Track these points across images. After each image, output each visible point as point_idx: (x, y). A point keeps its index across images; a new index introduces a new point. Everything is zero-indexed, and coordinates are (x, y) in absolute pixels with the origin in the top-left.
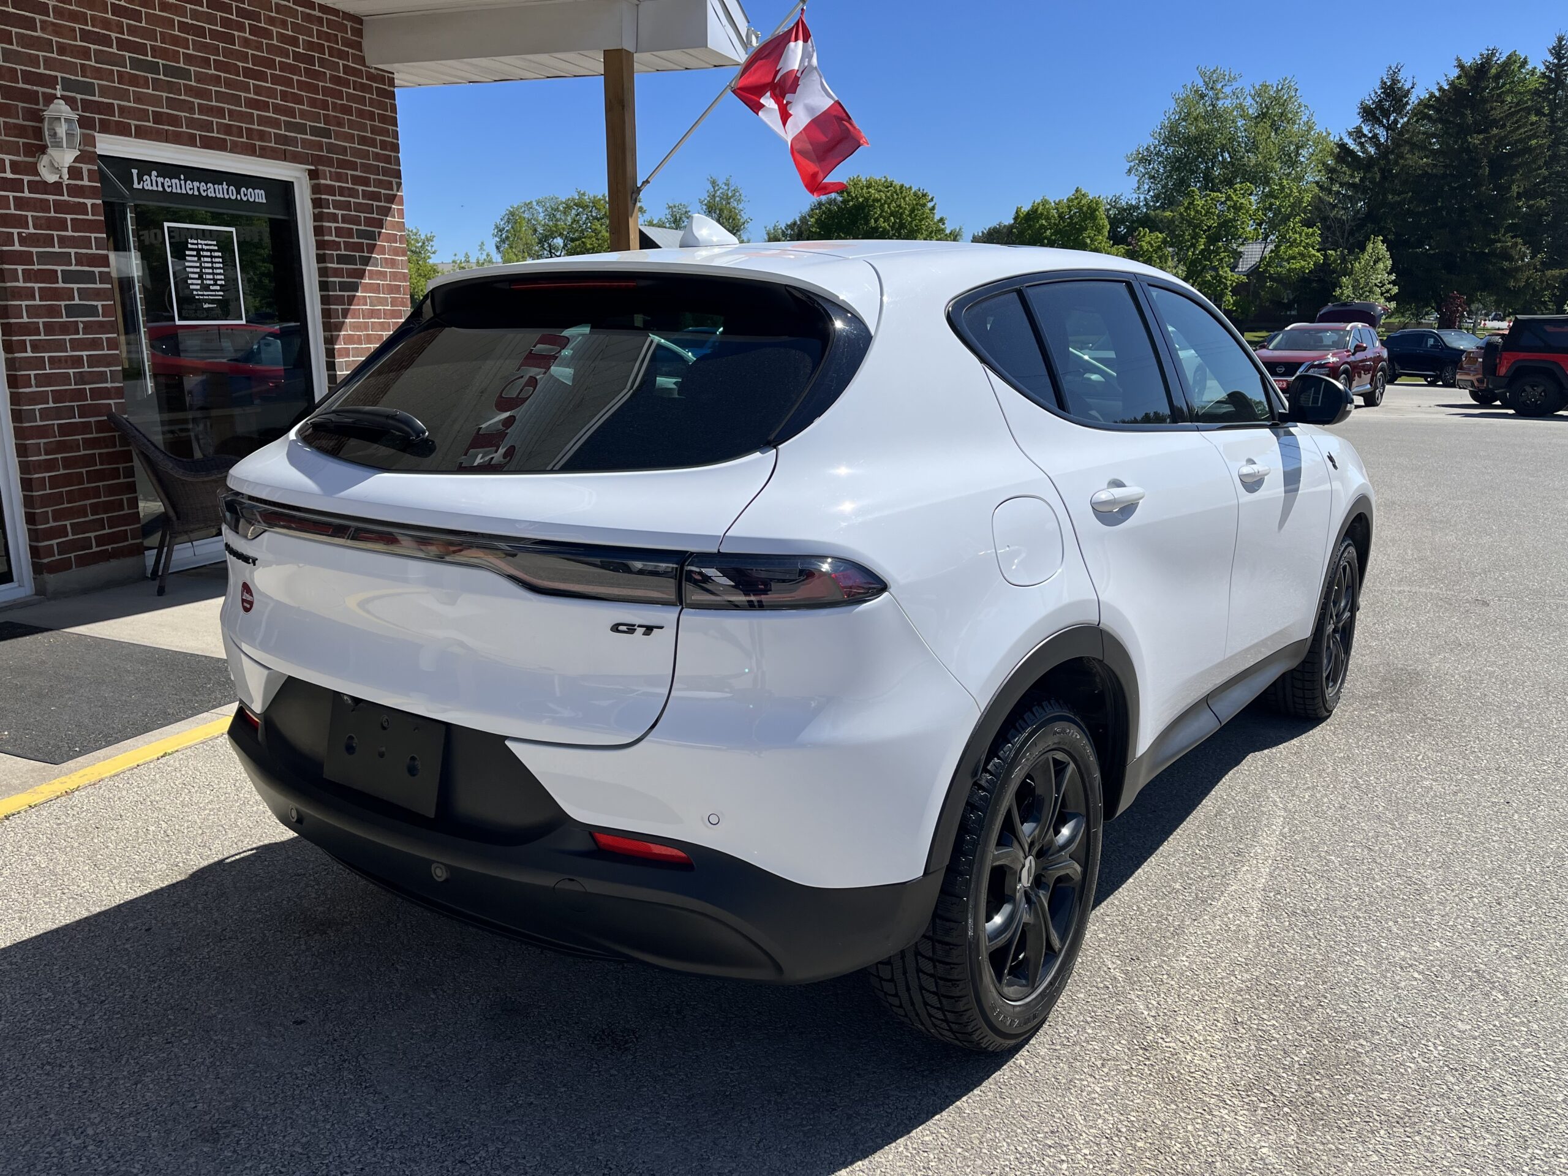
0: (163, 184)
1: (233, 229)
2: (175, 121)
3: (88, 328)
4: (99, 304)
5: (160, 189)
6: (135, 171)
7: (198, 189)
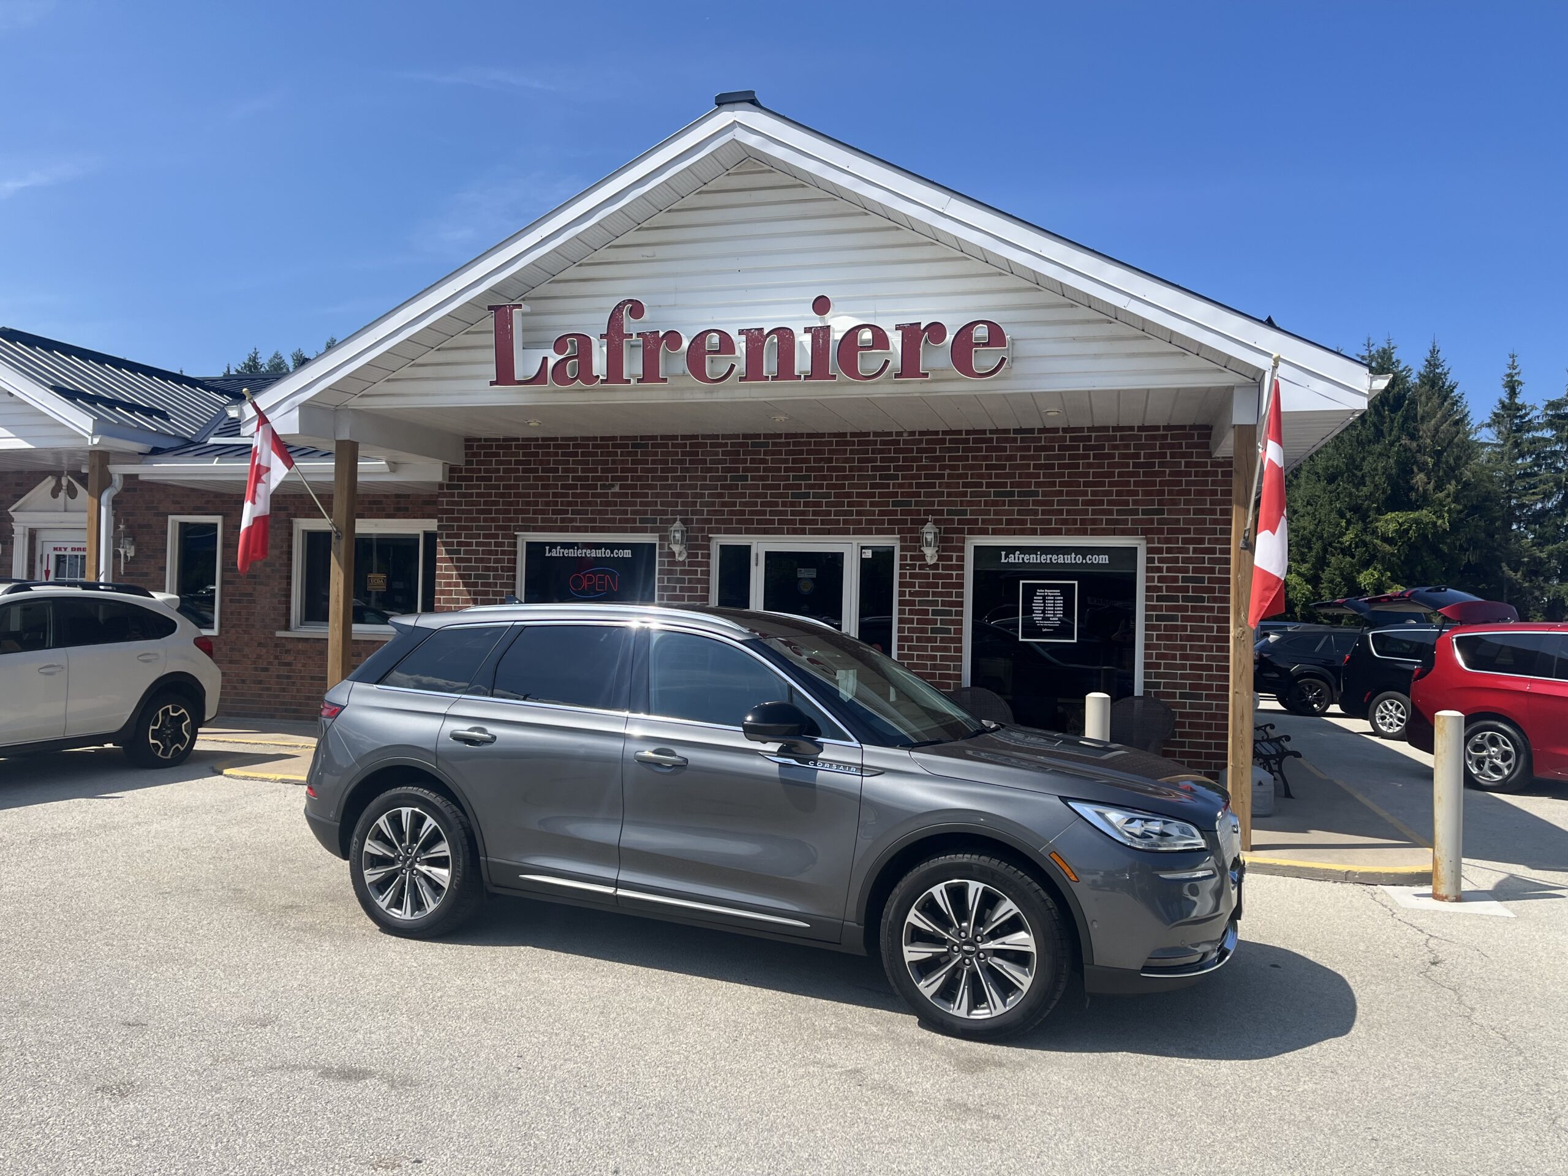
0: (1023, 559)
1: (1076, 582)
2: (1024, 522)
3: (942, 640)
4: (952, 627)
5: (1021, 561)
6: (1003, 553)
7: (1051, 559)
